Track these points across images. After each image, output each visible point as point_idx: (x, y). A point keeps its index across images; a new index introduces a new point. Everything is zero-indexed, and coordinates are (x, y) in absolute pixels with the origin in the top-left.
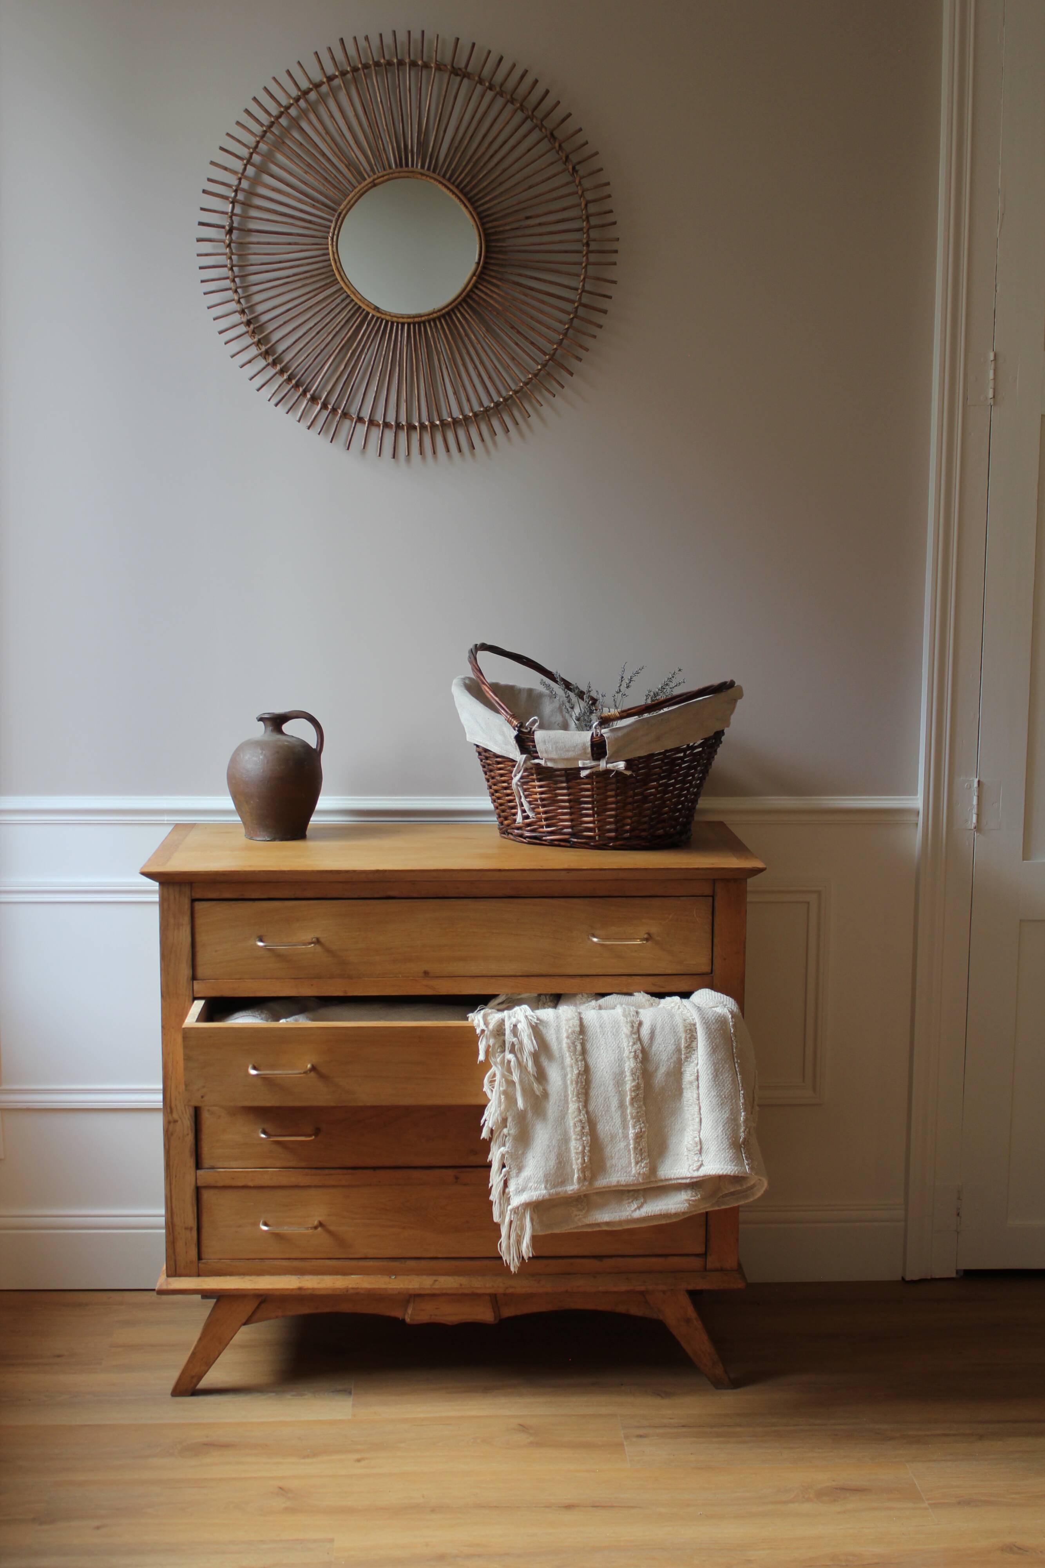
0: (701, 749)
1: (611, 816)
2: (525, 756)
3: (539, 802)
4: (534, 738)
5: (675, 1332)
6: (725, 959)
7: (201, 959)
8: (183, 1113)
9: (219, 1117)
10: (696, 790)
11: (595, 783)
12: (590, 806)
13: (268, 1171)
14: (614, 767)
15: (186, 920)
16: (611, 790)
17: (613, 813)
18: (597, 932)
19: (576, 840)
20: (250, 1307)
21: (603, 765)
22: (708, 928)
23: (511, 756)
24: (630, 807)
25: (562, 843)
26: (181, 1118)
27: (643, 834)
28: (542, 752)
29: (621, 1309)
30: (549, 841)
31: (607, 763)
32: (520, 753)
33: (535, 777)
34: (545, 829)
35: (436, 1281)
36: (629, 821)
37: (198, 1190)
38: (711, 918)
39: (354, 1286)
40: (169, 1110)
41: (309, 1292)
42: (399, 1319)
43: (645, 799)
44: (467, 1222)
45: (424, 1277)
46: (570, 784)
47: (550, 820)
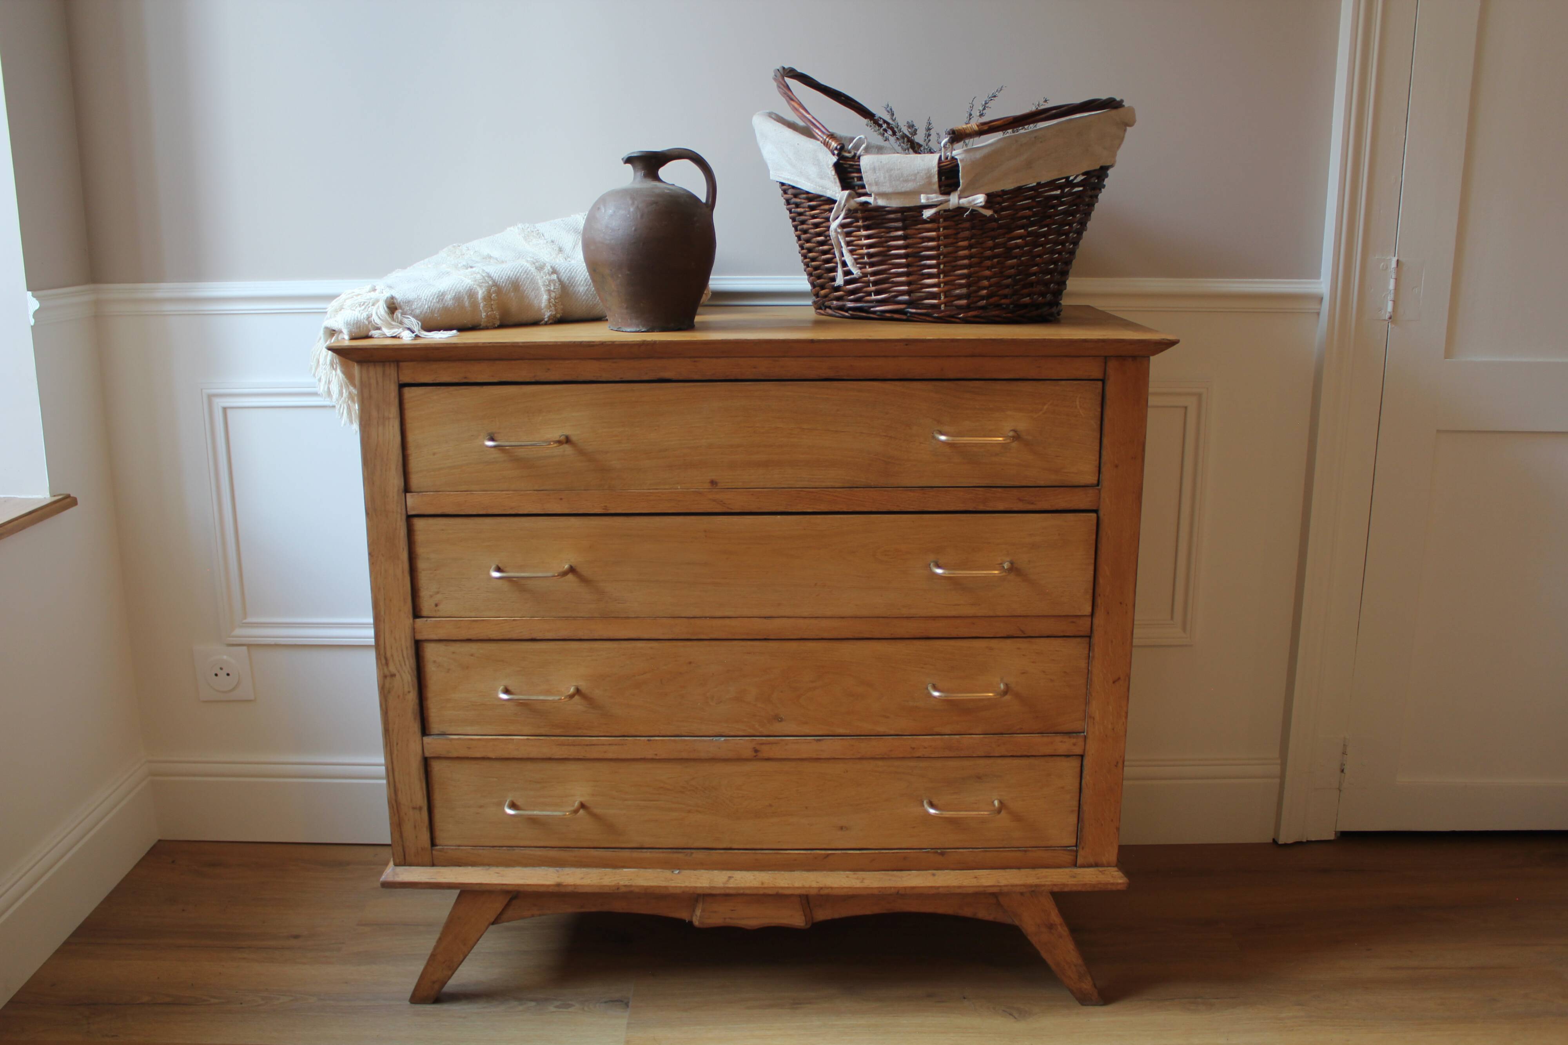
0: (1081, 189)
1: (962, 277)
2: (847, 192)
3: (866, 259)
4: (859, 165)
5: (1034, 940)
6: (1117, 466)
7: (414, 464)
8: (401, 665)
9: (449, 670)
10: (1071, 246)
11: (941, 229)
12: (934, 262)
13: (513, 739)
14: (970, 202)
15: (394, 411)
16: (964, 239)
17: (965, 271)
18: (945, 428)
19: (914, 311)
20: (498, 905)
21: (954, 200)
22: (1094, 424)
23: (829, 194)
24: (988, 263)
25: (896, 316)
26: (399, 672)
27: (1003, 301)
28: (870, 185)
29: (967, 912)
30: (878, 313)
31: (960, 198)
32: (840, 189)
33: (860, 223)
34: (873, 297)
35: (730, 877)
36: (985, 283)
37: (426, 762)
38: (1099, 410)
39: (627, 883)
40: (384, 661)
41: (570, 889)
42: (685, 921)
43: (1008, 253)
44: (771, 806)
45: (716, 872)
46: (909, 232)
47: (882, 283)
